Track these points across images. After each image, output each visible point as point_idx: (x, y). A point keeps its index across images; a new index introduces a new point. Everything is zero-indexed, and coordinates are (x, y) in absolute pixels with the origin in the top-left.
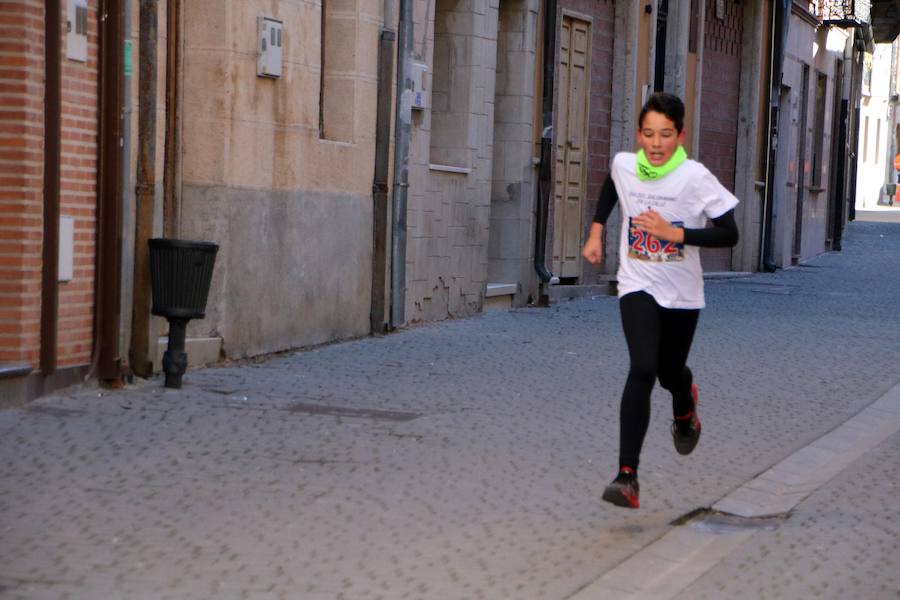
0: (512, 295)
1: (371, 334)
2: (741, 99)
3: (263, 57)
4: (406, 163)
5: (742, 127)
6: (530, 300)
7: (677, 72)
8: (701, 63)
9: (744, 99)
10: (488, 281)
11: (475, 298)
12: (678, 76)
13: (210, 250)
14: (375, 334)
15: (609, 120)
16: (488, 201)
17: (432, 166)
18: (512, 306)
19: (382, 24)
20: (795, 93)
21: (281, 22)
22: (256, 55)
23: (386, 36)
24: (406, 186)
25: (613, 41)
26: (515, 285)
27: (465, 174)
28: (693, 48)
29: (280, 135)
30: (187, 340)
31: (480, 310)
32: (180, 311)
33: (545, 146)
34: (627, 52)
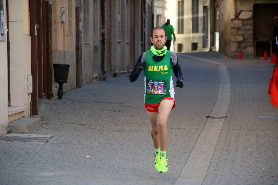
0: (97, 78)
1: (76, 88)
2: (136, 16)
3: (62, 17)
4: (81, 42)
5: (136, 25)
6: (100, 79)
7: (124, 10)
8: (129, 7)
9: (136, 17)
10: (93, 74)
11: (91, 78)
12: (125, 12)
13: (68, 66)
14: (77, 88)
15: (111, 26)
16: (93, 51)
17: (85, 42)
18: (97, 80)
19: (76, 5)
20: (147, 14)
21: (64, 8)
22: (61, 17)
23: (78, 8)
24: (81, 48)
25: (111, 3)
26: (97, 75)
27: (89, 44)
28: (127, 3)
29: (64, 36)
30: (53, 89)
31: (92, 82)
32: (62, 81)
33: (103, 35)
34: (115, 6)
